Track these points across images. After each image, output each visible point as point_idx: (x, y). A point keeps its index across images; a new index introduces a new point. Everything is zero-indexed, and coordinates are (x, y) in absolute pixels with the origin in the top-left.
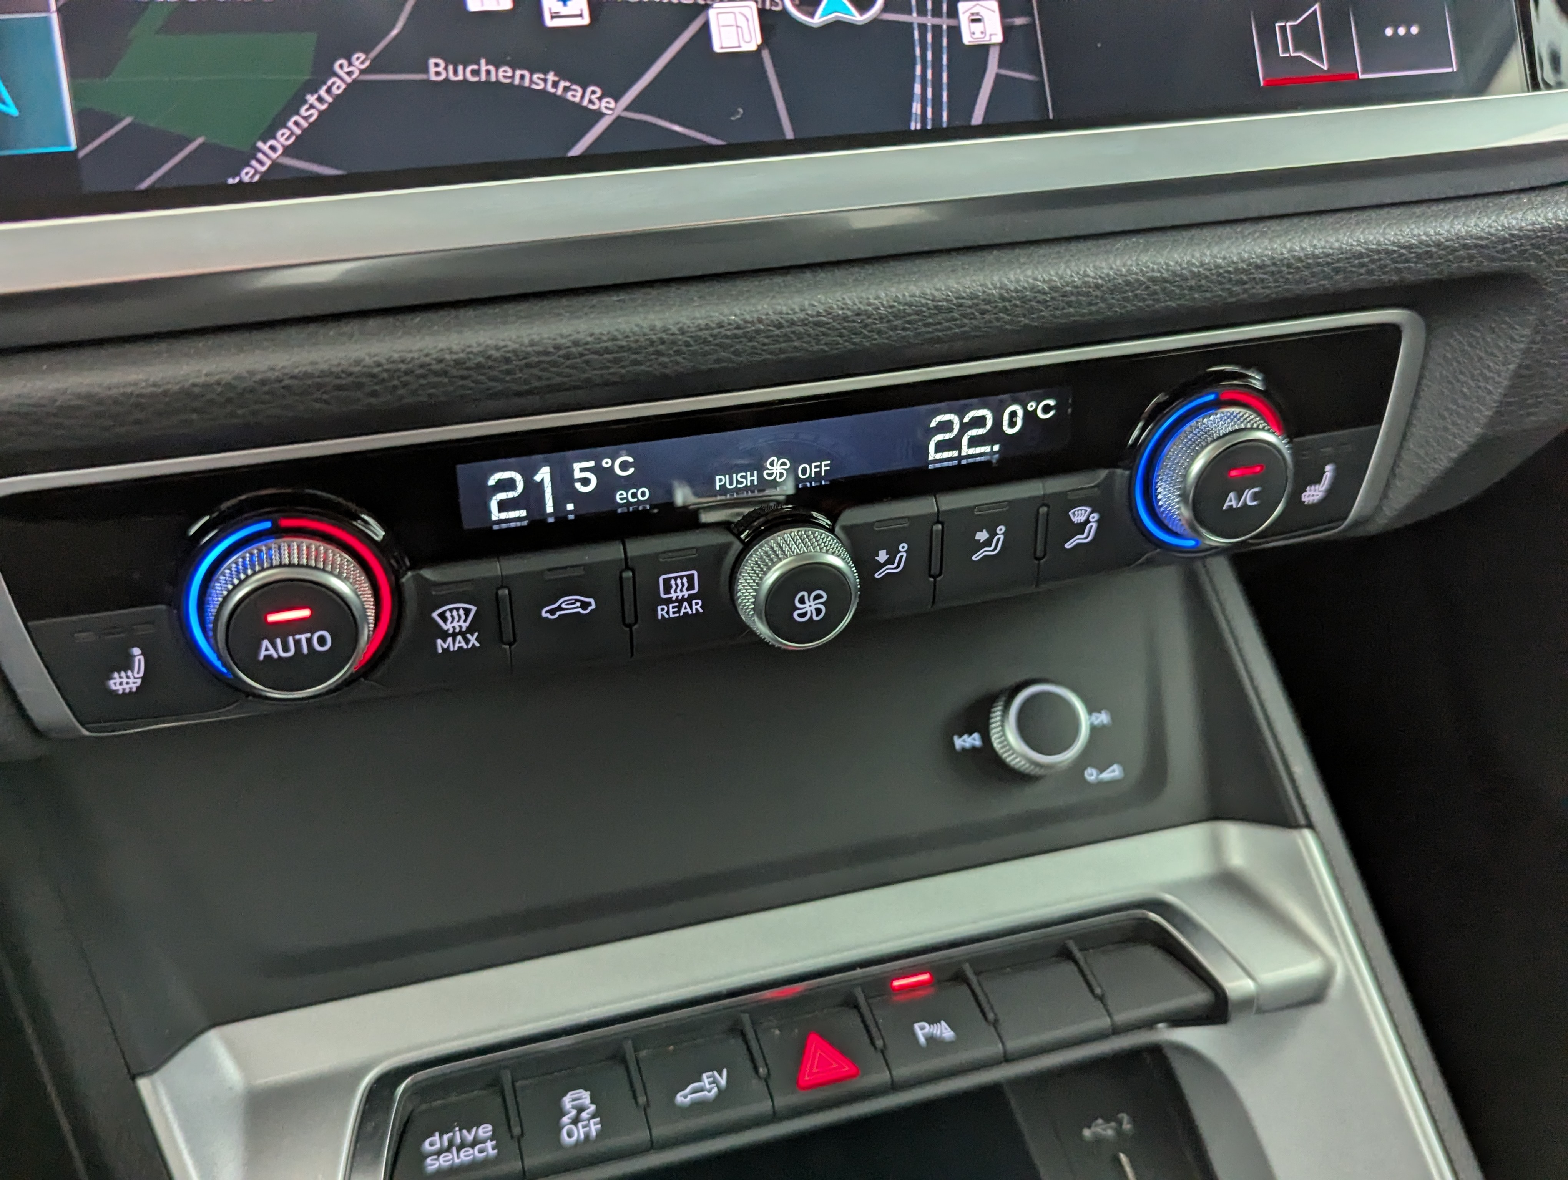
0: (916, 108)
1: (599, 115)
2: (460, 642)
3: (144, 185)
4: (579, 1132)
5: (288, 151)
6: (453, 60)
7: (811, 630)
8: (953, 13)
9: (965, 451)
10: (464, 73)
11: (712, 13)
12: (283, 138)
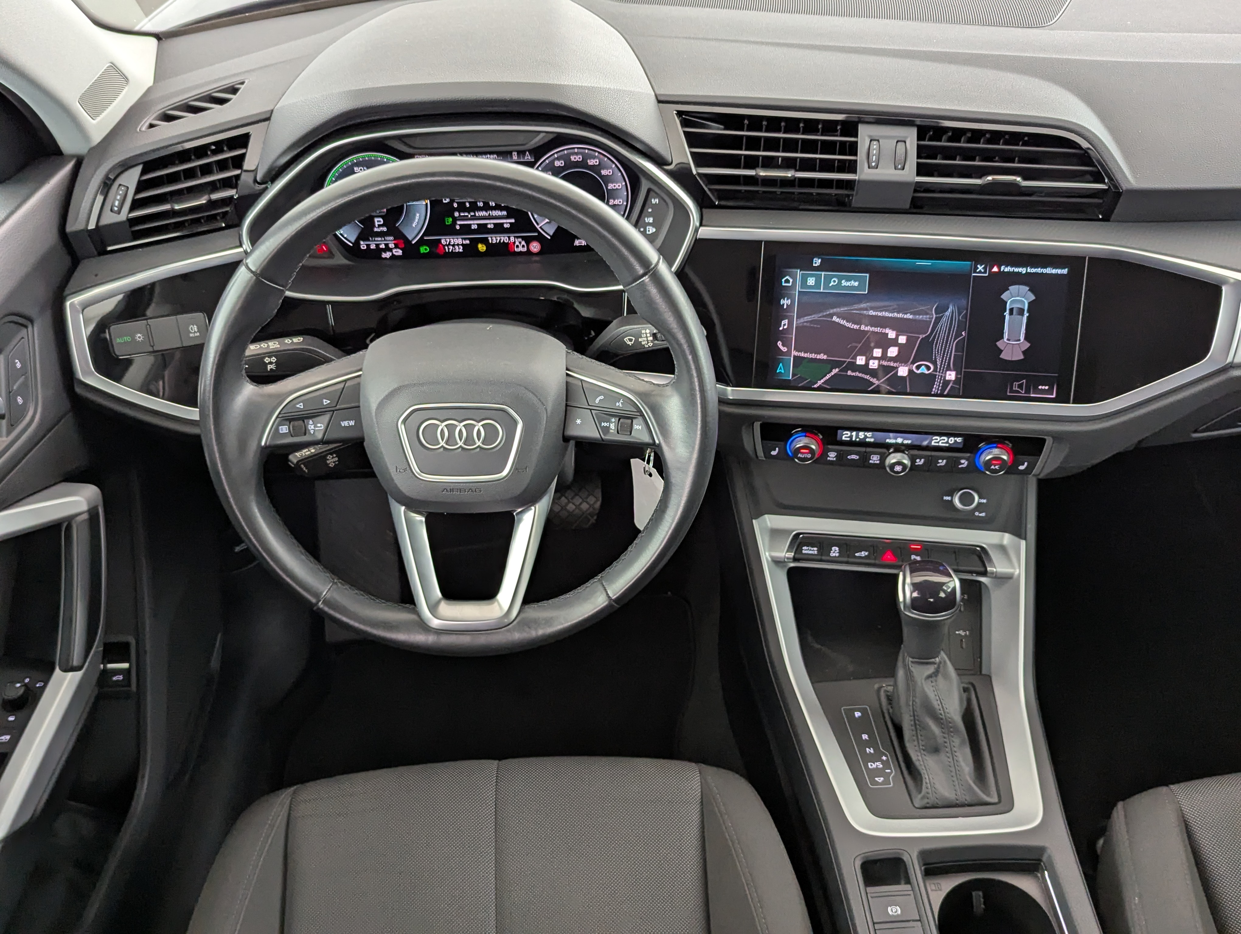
0: (934, 390)
1: (875, 384)
2: (832, 459)
3: (800, 385)
4: (834, 555)
5: (822, 383)
6: (853, 371)
7: (898, 472)
8: (946, 373)
9: (940, 444)
10: (854, 374)
11: (899, 369)
12: (822, 381)
